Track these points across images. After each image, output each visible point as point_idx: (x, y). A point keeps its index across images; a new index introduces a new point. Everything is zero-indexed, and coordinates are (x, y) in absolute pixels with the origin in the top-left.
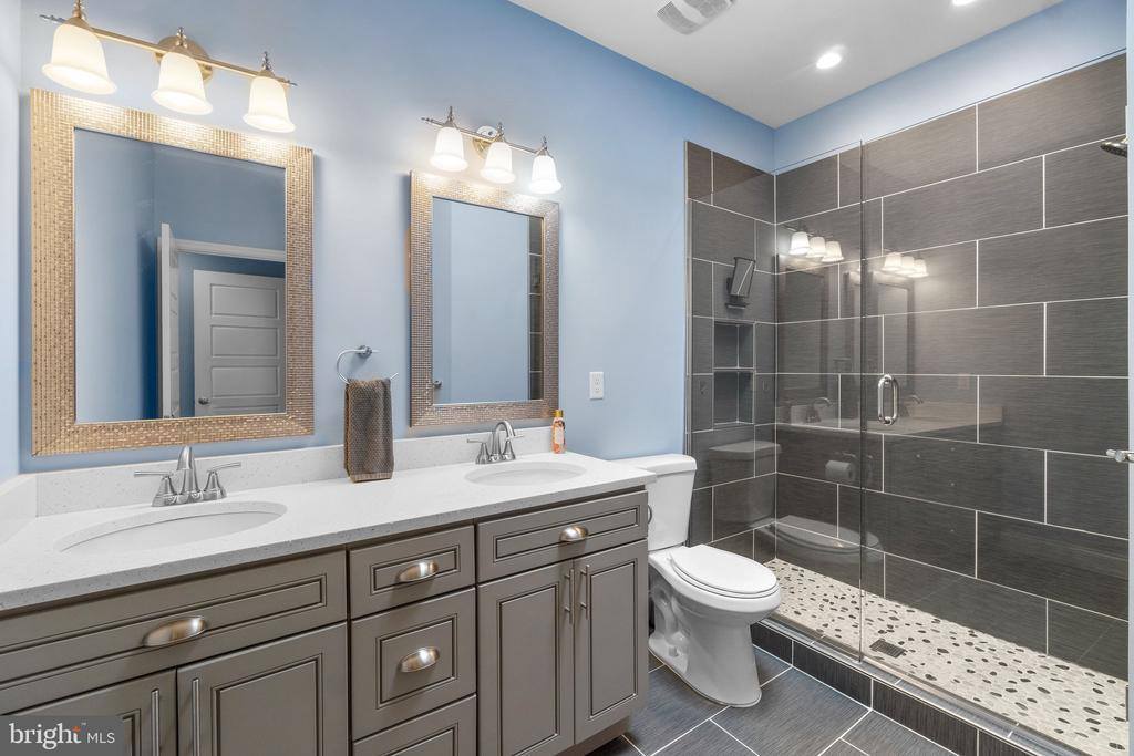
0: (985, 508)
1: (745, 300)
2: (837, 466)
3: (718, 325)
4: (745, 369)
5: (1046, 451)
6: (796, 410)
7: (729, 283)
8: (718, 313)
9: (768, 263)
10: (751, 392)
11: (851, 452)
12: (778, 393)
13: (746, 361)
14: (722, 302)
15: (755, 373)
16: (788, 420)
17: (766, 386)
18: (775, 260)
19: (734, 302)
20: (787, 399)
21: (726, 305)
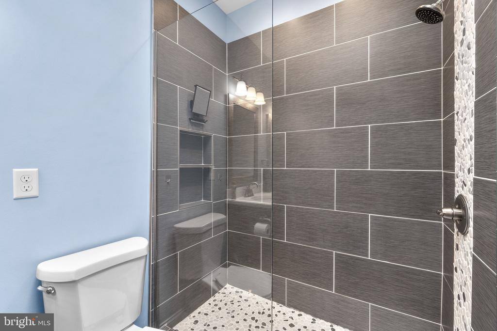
0: (339, 250)
1: (205, 119)
2: (261, 226)
3: (183, 134)
4: (207, 165)
5: (370, 215)
6: (239, 190)
7: (192, 103)
8: (182, 124)
9: (222, 98)
10: (211, 180)
11: (269, 217)
12: (229, 180)
13: (207, 161)
14: (186, 117)
15: (213, 168)
16: (234, 197)
17: (221, 176)
18: (226, 97)
19: (197, 118)
20: (234, 184)
21: (190, 119)
